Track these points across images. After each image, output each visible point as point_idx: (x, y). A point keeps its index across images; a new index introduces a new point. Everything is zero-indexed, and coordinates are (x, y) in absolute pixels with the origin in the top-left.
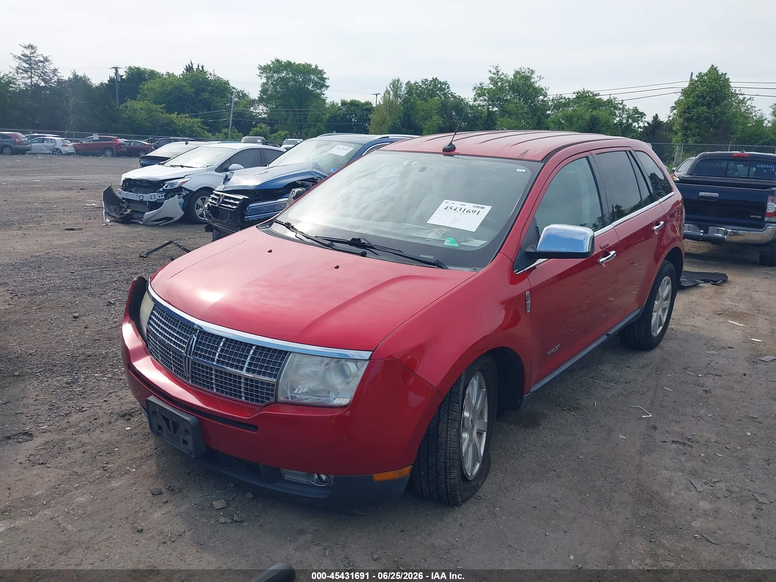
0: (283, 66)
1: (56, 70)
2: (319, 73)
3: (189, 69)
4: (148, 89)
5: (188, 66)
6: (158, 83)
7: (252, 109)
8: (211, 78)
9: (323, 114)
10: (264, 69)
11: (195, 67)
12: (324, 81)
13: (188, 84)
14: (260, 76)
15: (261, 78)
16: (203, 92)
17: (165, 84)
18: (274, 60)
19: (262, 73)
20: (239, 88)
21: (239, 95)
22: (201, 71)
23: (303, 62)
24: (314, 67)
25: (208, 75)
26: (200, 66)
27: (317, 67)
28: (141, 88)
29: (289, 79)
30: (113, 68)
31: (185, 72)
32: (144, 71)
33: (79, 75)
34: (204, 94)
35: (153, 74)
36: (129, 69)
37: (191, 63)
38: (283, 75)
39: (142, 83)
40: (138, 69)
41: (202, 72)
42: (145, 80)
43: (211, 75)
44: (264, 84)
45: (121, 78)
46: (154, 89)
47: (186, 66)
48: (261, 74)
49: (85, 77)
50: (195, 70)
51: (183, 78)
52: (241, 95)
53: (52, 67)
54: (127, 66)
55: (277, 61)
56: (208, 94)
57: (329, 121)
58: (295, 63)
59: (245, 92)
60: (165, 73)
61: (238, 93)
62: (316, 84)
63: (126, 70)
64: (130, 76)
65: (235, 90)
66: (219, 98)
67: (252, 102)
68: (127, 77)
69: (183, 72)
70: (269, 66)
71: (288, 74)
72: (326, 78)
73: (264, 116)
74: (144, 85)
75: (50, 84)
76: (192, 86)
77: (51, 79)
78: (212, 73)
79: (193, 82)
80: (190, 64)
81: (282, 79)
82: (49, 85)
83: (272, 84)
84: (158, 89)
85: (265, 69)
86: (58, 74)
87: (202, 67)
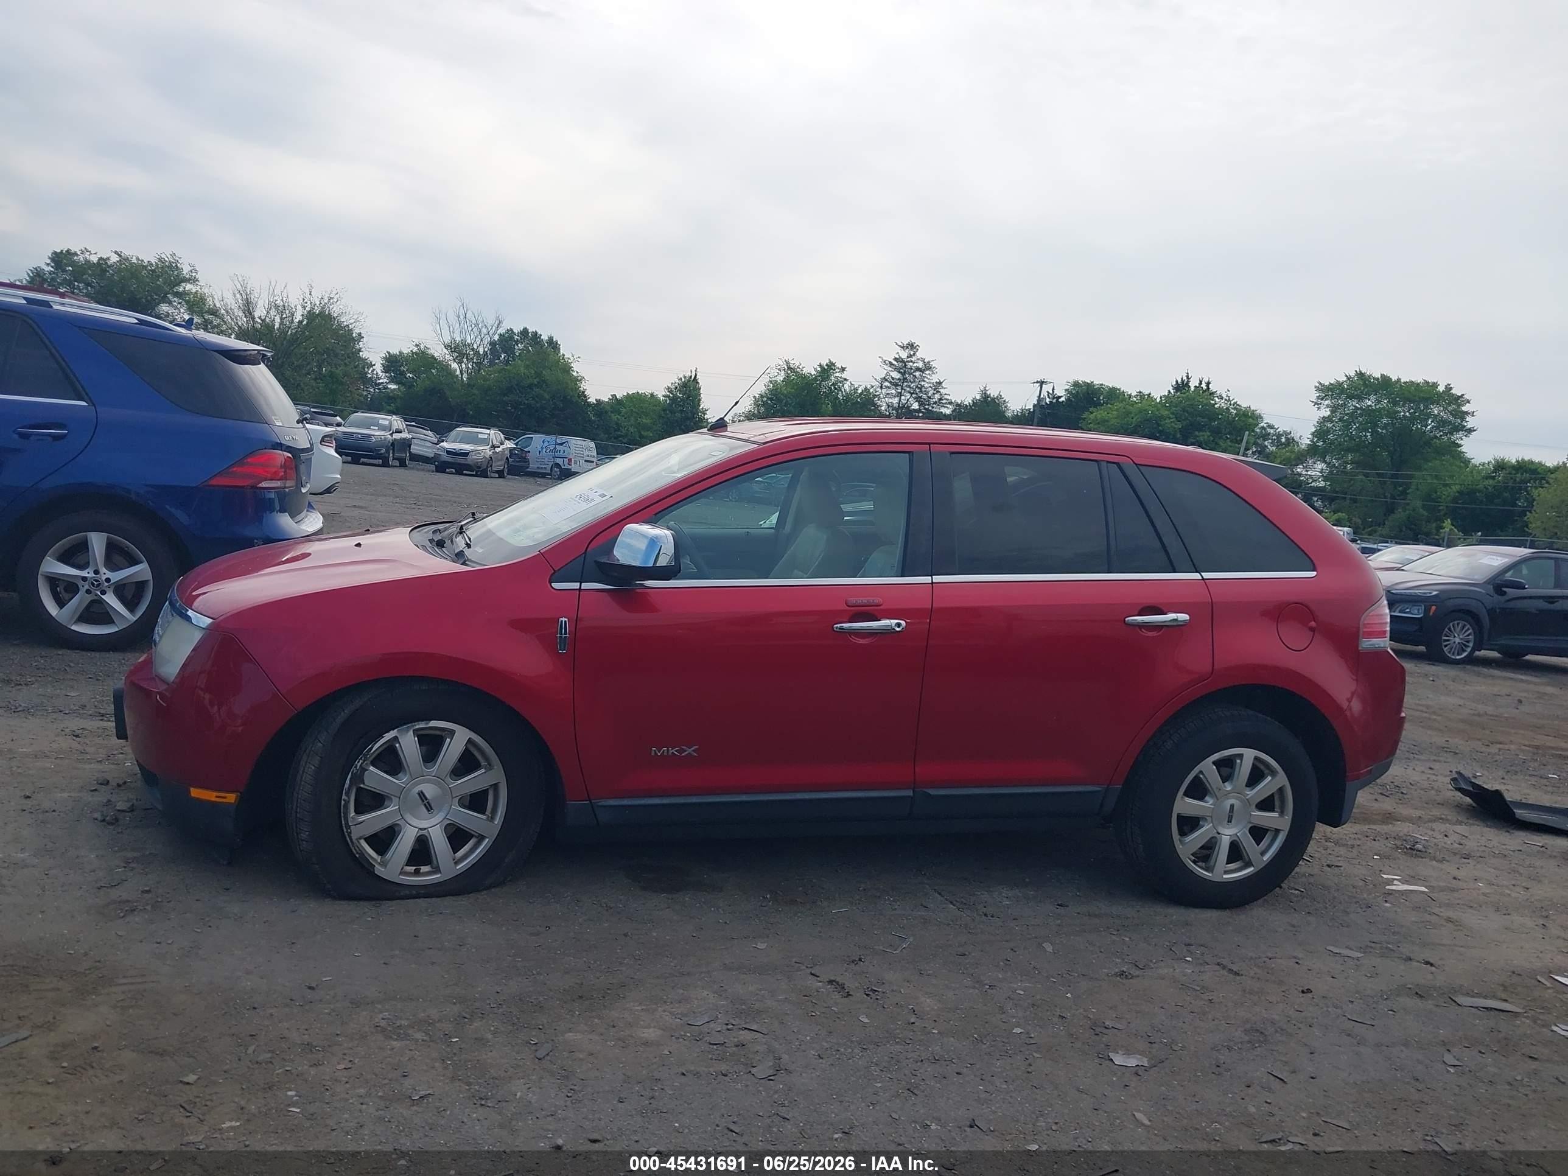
0: (1371, 385)
1: (940, 383)
2: (1453, 401)
3: (1181, 386)
4: (1097, 420)
5: (1179, 381)
6: (1117, 410)
7: (1299, 469)
8: (1220, 404)
9: (1445, 485)
10: (1328, 391)
11: (1193, 384)
12: (1463, 419)
13: (1173, 413)
14: (1316, 404)
15: (1319, 408)
16: (1200, 430)
17: (1131, 413)
18: (1353, 374)
19: (1322, 399)
20: (1282, 426)
21: (1279, 441)
22: (1204, 391)
23: (1419, 379)
24: (1441, 388)
25: (1216, 399)
26: (1203, 383)
27: (1448, 388)
28: (1084, 419)
29: (1379, 410)
30: (1037, 382)
31: (1172, 391)
32: (1100, 389)
33: (992, 396)
34: (1201, 433)
35: (1114, 394)
36: (1073, 385)
37: (1187, 377)
38: (1370, 403)
39: (1088, 411)
40: (1089, 385)
41: (1206, 392)
42: (1097, 404)
43: (1222, 398)
44: (1325, 419)
45: (1057, 400)
46: (1107, 421)
47: (1177, 381)
48: (1319, 401)
49: (999, 397)
50: (1192, 389)
51: (1166, 402)
52: (1283, 440)
53: (935, 379)
54: (1071, 381)
55: (1360, 375)
56: (1209, 434)
57: (1455, 500)
58: (1399, 380)
59: (1292, 435)
60: (1134, 394)
61: (1279, 436)
62: (1442, 423)
63: (1067, 387)
64: (1073, 397)
65: (1272, 431)
66: (1230, 444)
67: (1301, 457)
68: (1068, 400)
69: (1169, 392)
70: (1340, 384)
71: (1378, 402)
72: (1467, 413)
73: (1322, 484)
74: (1092, 413)
75: (927, 407)
76: (1178, 419)
77: (930, 398)
78: (1224, 396)
79: (1184, 410)
80: (1185, 378)
81: (1368, 411)
82: (925, 409)
83: (1341, 420)
84: (1113, 421)
85: (1331, 390)
86: (942, 391)
87: (1208, 384)
